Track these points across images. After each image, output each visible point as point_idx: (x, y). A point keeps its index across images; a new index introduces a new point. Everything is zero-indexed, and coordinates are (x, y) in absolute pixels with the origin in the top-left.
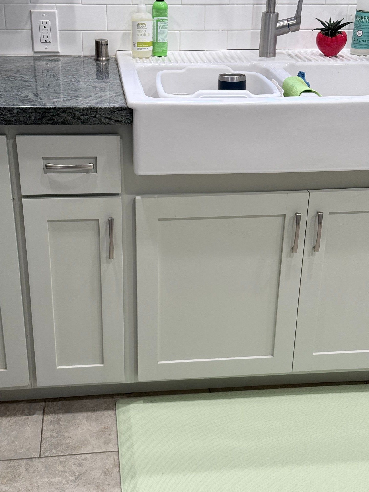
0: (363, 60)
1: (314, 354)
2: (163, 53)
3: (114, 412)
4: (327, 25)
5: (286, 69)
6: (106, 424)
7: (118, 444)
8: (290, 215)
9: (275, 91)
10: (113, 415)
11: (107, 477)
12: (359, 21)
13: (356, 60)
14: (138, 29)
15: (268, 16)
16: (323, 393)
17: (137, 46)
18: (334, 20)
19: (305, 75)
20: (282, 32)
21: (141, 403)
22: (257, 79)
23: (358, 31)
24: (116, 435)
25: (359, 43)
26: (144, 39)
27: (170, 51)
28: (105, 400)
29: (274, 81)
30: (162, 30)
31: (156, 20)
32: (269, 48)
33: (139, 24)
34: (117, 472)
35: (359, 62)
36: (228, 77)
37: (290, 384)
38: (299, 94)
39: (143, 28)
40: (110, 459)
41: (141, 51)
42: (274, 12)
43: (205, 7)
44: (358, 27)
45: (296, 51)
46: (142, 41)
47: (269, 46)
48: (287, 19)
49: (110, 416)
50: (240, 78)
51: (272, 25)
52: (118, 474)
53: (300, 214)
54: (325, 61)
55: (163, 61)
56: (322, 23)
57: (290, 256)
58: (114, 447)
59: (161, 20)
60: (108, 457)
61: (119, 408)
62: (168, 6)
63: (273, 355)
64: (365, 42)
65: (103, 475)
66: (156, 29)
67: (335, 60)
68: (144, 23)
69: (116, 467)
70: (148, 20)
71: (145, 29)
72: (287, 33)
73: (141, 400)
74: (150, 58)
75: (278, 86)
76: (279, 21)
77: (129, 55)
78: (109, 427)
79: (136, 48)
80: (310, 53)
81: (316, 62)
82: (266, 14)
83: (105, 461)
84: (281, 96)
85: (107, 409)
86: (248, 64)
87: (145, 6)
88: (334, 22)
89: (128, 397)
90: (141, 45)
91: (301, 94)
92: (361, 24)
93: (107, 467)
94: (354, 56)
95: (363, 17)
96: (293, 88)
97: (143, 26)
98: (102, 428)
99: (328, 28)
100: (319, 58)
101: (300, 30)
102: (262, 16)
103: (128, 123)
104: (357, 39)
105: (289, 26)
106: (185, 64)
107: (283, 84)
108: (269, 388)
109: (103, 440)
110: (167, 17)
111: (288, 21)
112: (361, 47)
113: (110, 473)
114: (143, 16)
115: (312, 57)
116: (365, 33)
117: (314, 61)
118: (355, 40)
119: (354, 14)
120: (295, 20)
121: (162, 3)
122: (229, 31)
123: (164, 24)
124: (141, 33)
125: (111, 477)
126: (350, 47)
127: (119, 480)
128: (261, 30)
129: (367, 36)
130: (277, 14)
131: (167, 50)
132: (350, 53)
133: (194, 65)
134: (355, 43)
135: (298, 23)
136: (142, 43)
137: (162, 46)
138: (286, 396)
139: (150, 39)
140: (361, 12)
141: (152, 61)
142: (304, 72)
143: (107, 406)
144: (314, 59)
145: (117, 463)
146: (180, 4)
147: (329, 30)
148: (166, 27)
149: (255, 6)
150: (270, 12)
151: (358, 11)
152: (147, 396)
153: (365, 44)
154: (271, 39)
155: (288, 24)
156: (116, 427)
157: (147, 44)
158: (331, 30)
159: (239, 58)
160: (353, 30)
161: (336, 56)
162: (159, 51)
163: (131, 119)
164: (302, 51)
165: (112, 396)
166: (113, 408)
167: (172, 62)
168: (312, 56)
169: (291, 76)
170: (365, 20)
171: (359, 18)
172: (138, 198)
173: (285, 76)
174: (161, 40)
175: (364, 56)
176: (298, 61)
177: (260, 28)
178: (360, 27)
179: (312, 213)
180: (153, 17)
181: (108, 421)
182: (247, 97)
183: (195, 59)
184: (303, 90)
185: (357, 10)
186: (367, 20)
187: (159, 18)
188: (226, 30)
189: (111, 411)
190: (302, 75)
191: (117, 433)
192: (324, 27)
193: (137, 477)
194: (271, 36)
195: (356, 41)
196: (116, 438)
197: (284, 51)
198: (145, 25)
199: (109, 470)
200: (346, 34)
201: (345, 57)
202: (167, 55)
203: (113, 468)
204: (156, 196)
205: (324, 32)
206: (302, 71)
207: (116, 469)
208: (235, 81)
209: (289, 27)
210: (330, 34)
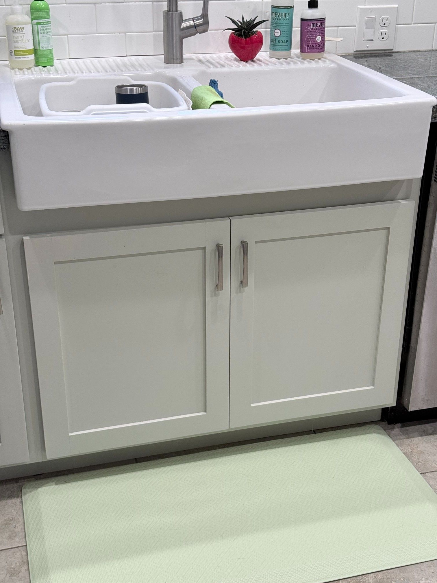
0: (283, 64)
1: (252, 405)
2: (48, 62)
3: (19, 500)
4: (240, 24)
5: (196, 77)
6: (9, 515)
7: (25, 537)
8: (210, 248)
9: (181, 103)
10: (18, 504)
11: (14, 578)
12: (275, 19)
13: (275, 64)
14: (14, 35)
15: (171, 15)
16: (266, 449)
17: (15, 55)
18: (247, 18)
19: (217, 83)
20: (188, 34)
21: (53, 485)
22: (162, 90)
23: (275, 30)
24: (23, 527)
25: (278, 44)
26: (23, 46)
27: (57, 59)
28: (8, 486)
29: (182, 92)
30: (44, 34)
31: (36, 23)
32: (175, 53)
33: (15, 28)
34: (26, 570)
35: (278, 67)
36: (127, 89)
37: (230, 443)
38: (209, 106)
39: (20, 33)
40: (16, 556)
41: (21, 61)
42: (177, 11)
43: (95, 6)
44: (275, 26)
45: (208, 56)
46: (20, 49)
47: (175, 50)
48: (193, 19)
49: (15, 505)
50: (141, 89)
51: (175, 25)
52: (27, 573)
53: (222, 245)
54: (240, 66)
55: (49, 71)
56: (234, 22)
57: (215, 295)
58: (21, 541)
59: (42, 22)
60: (14, 554)
61: (25, 494)
62: (49, 5)
63: (205, 411)
64: (284, 43)
65: (8, 576)
66: (37, 34)
67: (251, 65)
68: (20, 27)
69: (24, 564)
70: (26, 23)
71: (23, 35)
72: (195, 35)
73: (52, 481)
74: (32, 69)
75: (185, 97)
76: (184, 21)
77: (6, 66)
78: (13, 518)
79: (14, 57)
80: (224, 58)
81: (230, 68)
82: (167, 13)
83: (10, 560)
84: (189, 109)
85: (11, 496)
86: (150, 73)
87: (21, 7)
88: (247, 21)
89: (37, 479)
90: (20, 53)
91: (211, 105)
92: (278, 22)
93: (13, 566)
94: (274, 60)
95: (279, 13)
96: (202, 99)
97: (20, 30)
98: (5, 520)
99: (240, 28)
100: (234, 63)
101: (209, 31)
102: (163, 15)
103: (4, 148)
104: (275, 40)
105: (195, 26)
106: (76, 75)
107: (192, 95)
108: (206, 451)
109: (7, 535)
110: (50, 19)
111: (194, 21)
112: (281, 48)
113: (18, 573)
114: (19, 18)
115: (225, 63)
116: (283, 32)
117: (228, 67)
118: (273, 40)
119: (270, 10)
120: (201, 19)
121: (42, 3)
122: (127, 34)
123: (46, 28)
124: (18, 39)
125: (19, 577)
126: (269, 50)
127: (29, 580)
128: (164, 32)
129: (286, 36)
130: (181, 12)
131: (52, 59)
132: (269, 56)
133: (86, 76)
134: (273, 45)
135: (206, 23)
136: (21, 51)
137: (47, 54)
138: (225, 457)
139: (30, 46)
140: (276, 8)
141: (35, 73)
142: (216, 80)
143: (11, 494)
144: (228, 64)
145: (25, 560)
146: (65, 3)
147: (242, 30)
148: (49, 30)
149: (155, 3)
150: (173, 11)
151: (274, 7)
152: (60, 475)
153: (285, 46)
154: (176, 42)
155: (194, 24)
156: (22, 517)
157: (27, 52)
158: (244, 30)
159: (141, 66)
160: (270, 29)
161: (253, 60)
162: (43, 60)
163: (7, 144)
164: (215, 56)
165: (16, 480)
166: (18, 494)
167: (60, 72)
168: (225, 61)
169: (201, 85)
170: (282, 17)
171: (276, 15)
172: (26, 238)
173: (193, 85)
174: (43, 46)
175: (285, 59)
176: (209, 67)
177: (162, 29)
178: (277, 25)
179: (236, 243)
180: (32, 20)
181: (13, 511)
182: (147, 112)
183: (88, 69)
184: (213, 102)
185: (272, 5)
186: (284, 17)
187: (39, 21)
188: (124, 33)
189: (16, 498)
190: (213, 84)
191: (24, 524)
192: (236, 27)
193: (49, 574)
194: (176, 39)
195: (274, 42)
196: (23, 530)
197: (193, 56)
198: (22, 29)
199: (15, 569)
200: (262, 35)
201: (263, 61)
202: (54, 64)
203: (21, 566)
204: (49, 235)
205: (236, 33)
206: (213, 79)
207: (25, 567)
208: (135, 93)
209: (195, 28)
210: (243, 35)
